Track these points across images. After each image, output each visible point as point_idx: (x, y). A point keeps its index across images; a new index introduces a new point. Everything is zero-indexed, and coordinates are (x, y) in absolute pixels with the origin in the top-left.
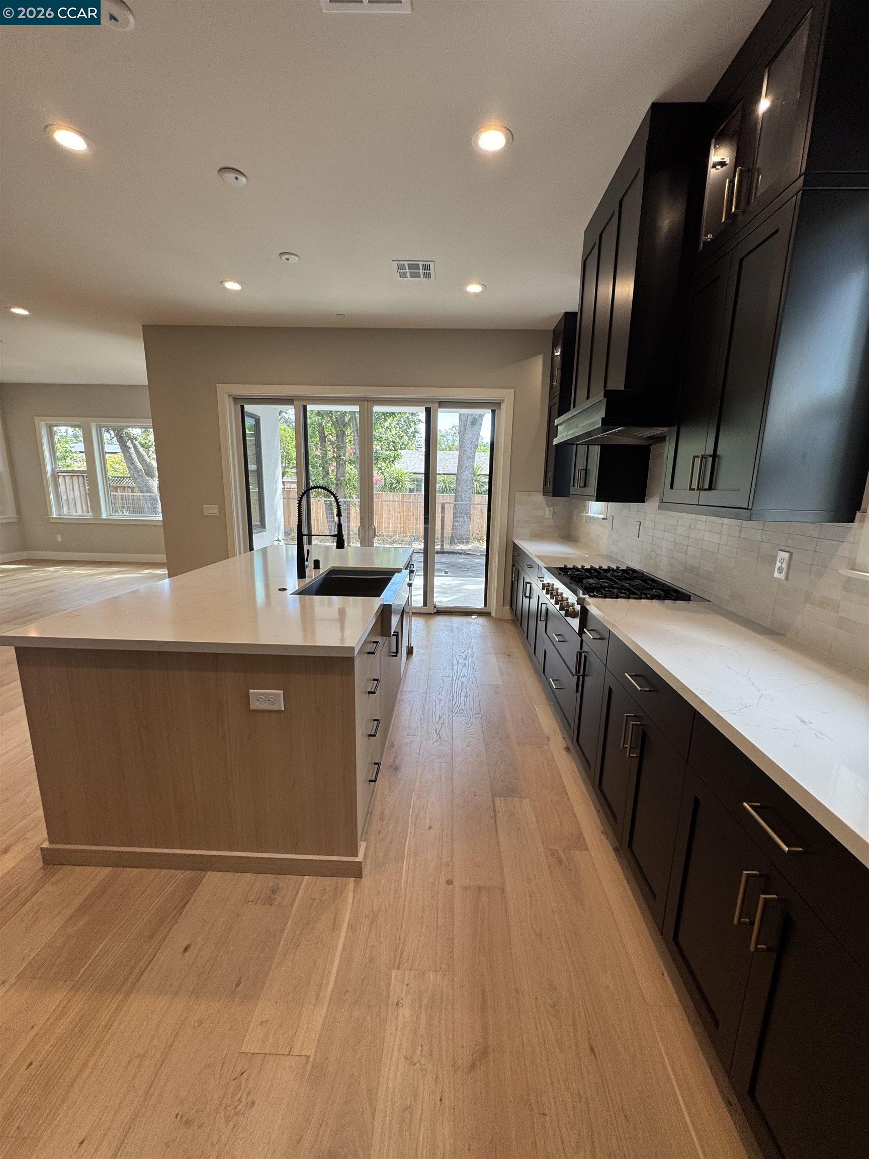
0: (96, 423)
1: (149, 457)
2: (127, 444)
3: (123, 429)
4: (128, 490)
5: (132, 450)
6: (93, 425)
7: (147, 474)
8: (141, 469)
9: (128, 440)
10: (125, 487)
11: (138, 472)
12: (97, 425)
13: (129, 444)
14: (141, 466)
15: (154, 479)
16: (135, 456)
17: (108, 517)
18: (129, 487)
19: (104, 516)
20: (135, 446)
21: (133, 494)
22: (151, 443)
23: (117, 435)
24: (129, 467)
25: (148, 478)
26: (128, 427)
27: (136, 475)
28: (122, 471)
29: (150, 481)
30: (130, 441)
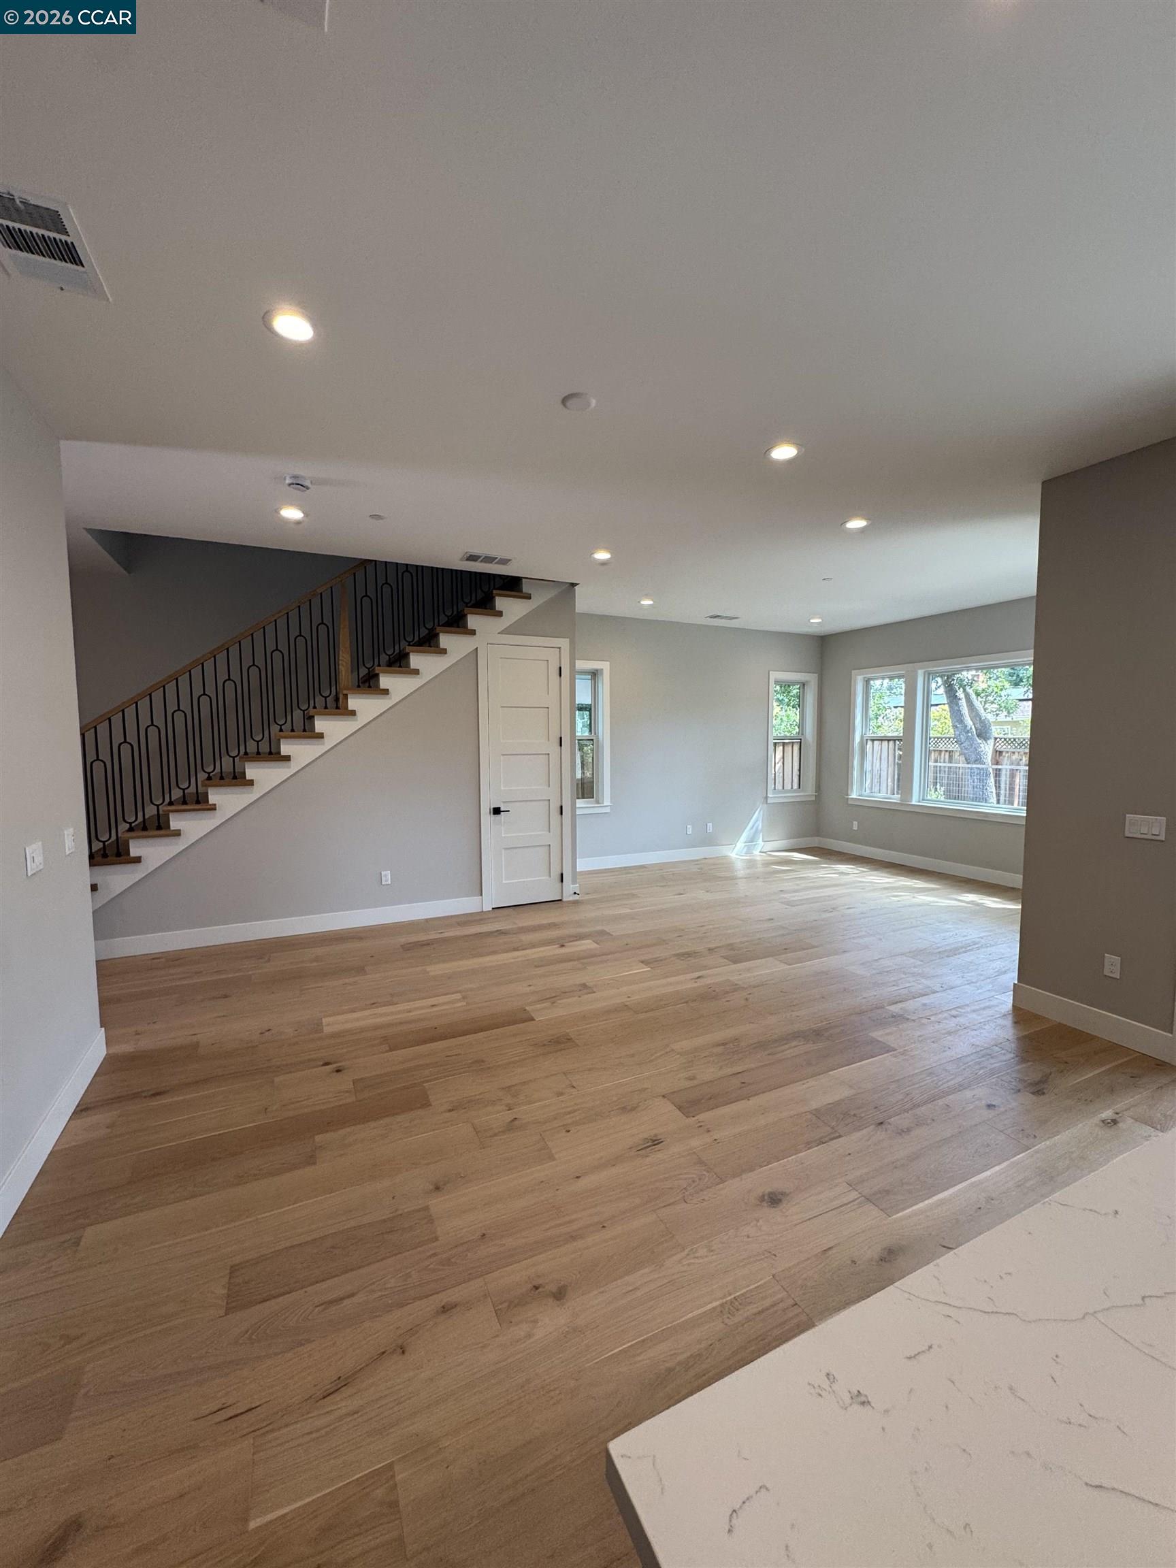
0: (923, 670)
1: (985, 710)
2: (957, 694)
3: (954, 674)
4: (945, 755)
5: (963, 702)
6: (920, 673)
7: (979, 736)
8: (971, 729)
9: (959, 689)
10: (940, 751)
11: (968, 732)
12: (925, 673)
13: (960, 694)
14: (971, 723)
15: (988, 742)
16: (965, 710)
17: (919, 802)
18: (947, 751)
19: (915, 801)
20: (967, 696)
21: (951, 765)
22: (991, 689)
23: (945, 683)
24: (955, 727)
25: (980, 741)
26: (962, 670)
27: (963, 738)
28: (940, 730)
29: (982, 745)
30: (961, 689)
